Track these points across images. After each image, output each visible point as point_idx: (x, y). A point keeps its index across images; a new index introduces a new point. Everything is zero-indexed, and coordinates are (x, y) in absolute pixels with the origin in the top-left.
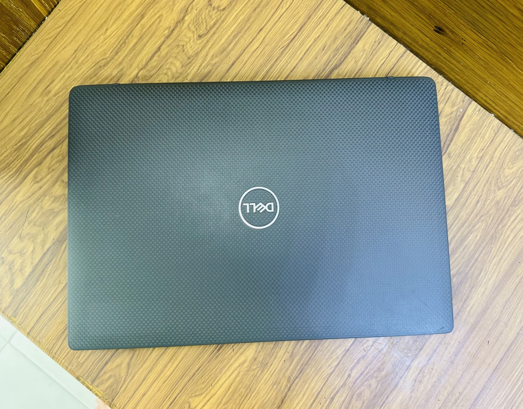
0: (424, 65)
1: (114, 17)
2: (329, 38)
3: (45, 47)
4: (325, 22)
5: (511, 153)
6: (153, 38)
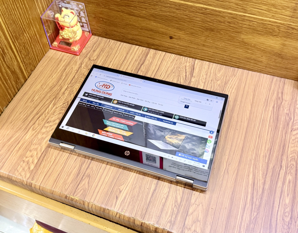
0: (174, 55)
1: (55, 72)
2: (137, 57)
3: (29, 88)
4: (133, 53)
5: (217, 70)
6: (71, 74)
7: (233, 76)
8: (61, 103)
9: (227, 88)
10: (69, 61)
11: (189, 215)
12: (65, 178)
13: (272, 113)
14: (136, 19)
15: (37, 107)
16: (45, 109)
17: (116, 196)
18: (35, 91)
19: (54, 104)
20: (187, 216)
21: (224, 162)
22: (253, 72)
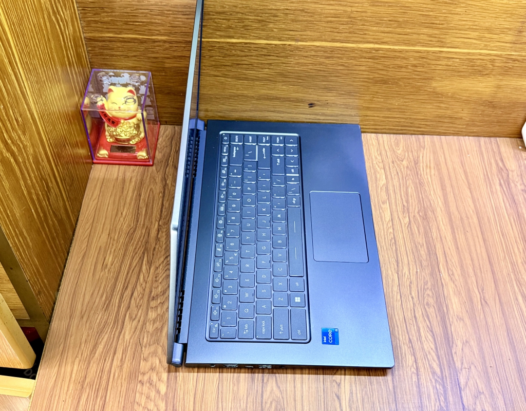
6: (155, 202)
7: (422, 149)
8: (160, 257)
9: (422, 169)
10: (139, 178)
11: (464, 388)
12: (233, 390)
13: (502, 195)
14: (250, 84)
15: (118, 275)
16: (136, 276)
17: (336, 395)
18: (100, 247)
19: (148, 262)
20: (460, 391)
21: (474, 289)
22: (447, 137)
